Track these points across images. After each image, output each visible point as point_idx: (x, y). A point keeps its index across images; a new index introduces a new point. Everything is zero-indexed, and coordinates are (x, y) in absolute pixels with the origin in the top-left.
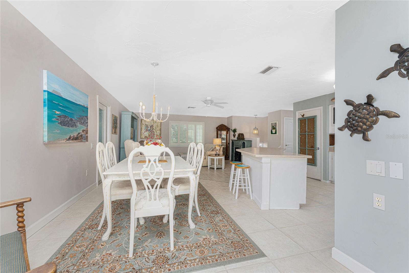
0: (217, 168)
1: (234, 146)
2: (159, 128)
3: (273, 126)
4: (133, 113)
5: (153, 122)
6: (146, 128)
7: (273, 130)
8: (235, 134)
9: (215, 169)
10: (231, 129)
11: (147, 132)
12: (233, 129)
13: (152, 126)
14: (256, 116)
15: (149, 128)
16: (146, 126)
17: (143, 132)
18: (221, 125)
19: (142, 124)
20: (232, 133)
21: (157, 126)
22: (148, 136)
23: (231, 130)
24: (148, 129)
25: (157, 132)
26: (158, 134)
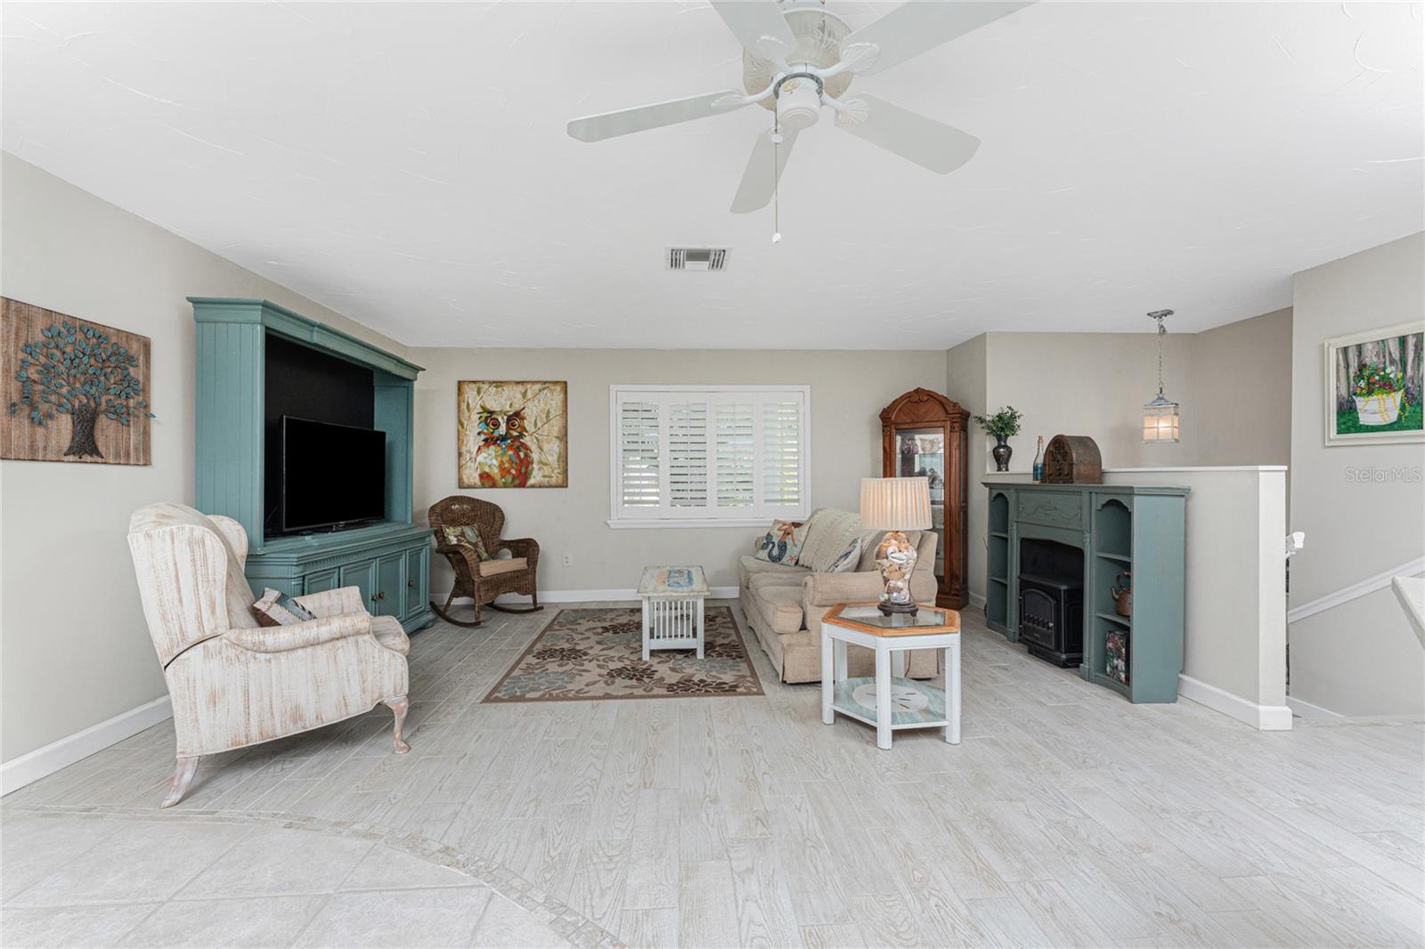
0: (897, 734)
1: (1013, 528)
2: (556, 429)
3: (1362, 367)
4: (267, 307)
5: (520, 396)
6: (483, 425)
7: (1360, 402)
8: (1006, 446)
9: (885, 738)
10: (975, 412)
11: (492, 447)
12: (991, 411)
13: (517, 416)
14: (1166, 321)
15: (502, 430)
16: (485, 415)
17: (469, 452)
18: (908, 396)
19: (464, 406)
20: (982, 445)
21: (544, 416)
22: (495, 472)
23: (981, 420)
24: (496, 434)
25: (546, 447)
26: (553, 459)
